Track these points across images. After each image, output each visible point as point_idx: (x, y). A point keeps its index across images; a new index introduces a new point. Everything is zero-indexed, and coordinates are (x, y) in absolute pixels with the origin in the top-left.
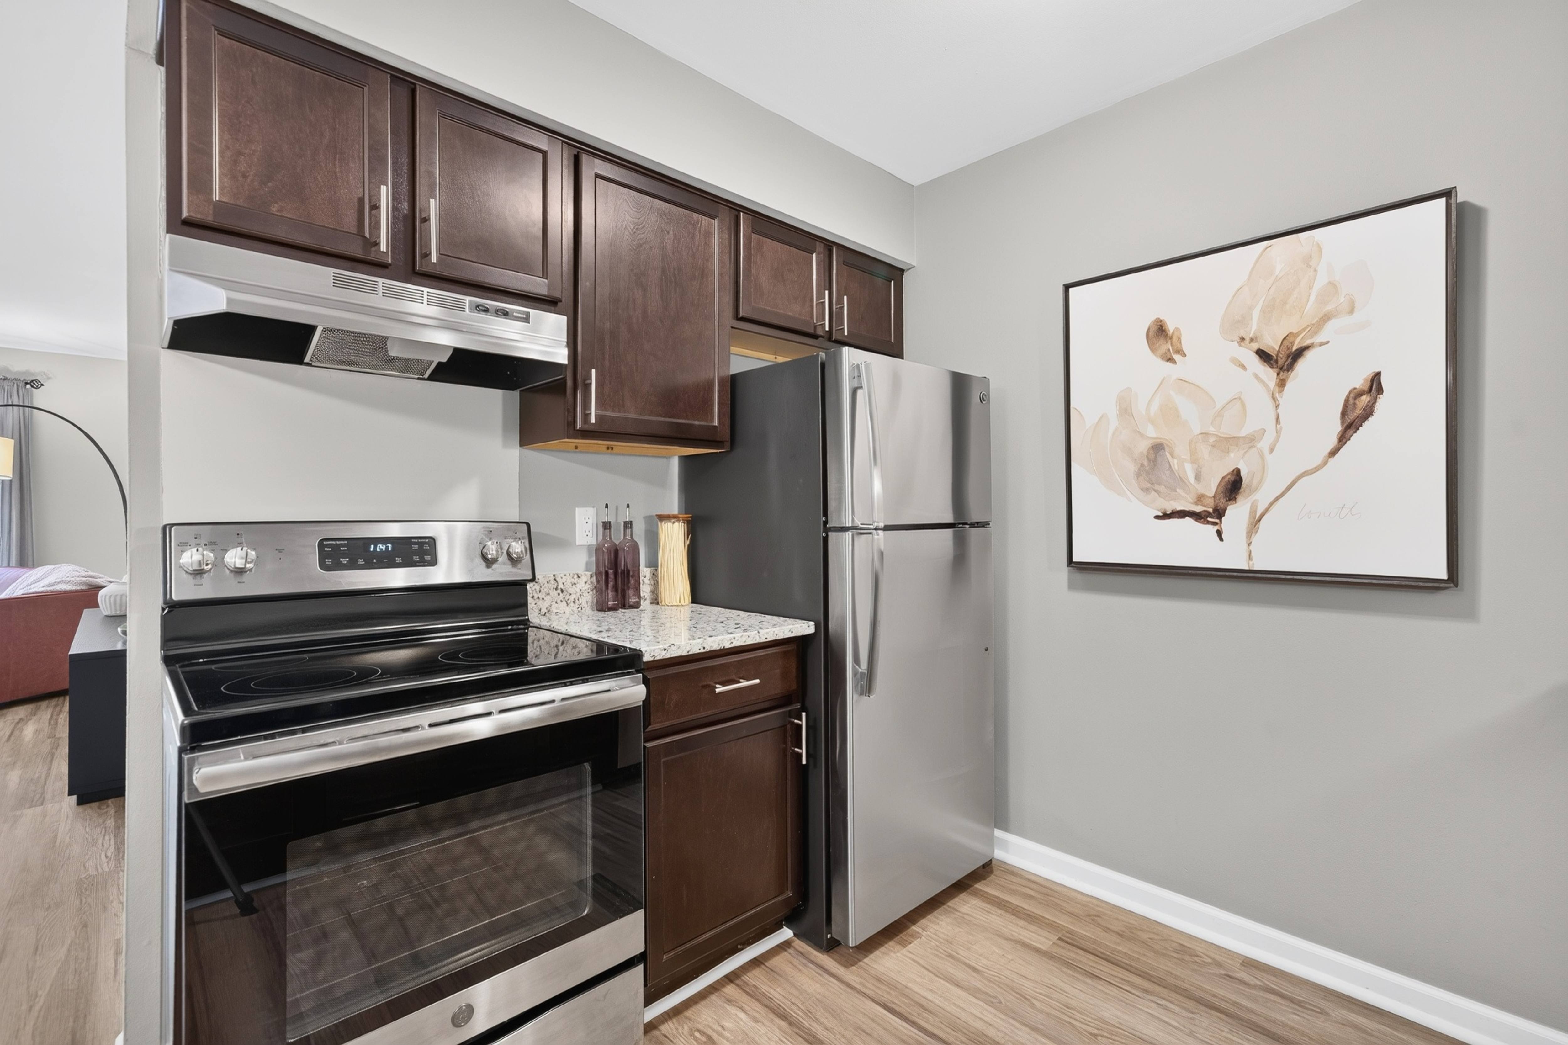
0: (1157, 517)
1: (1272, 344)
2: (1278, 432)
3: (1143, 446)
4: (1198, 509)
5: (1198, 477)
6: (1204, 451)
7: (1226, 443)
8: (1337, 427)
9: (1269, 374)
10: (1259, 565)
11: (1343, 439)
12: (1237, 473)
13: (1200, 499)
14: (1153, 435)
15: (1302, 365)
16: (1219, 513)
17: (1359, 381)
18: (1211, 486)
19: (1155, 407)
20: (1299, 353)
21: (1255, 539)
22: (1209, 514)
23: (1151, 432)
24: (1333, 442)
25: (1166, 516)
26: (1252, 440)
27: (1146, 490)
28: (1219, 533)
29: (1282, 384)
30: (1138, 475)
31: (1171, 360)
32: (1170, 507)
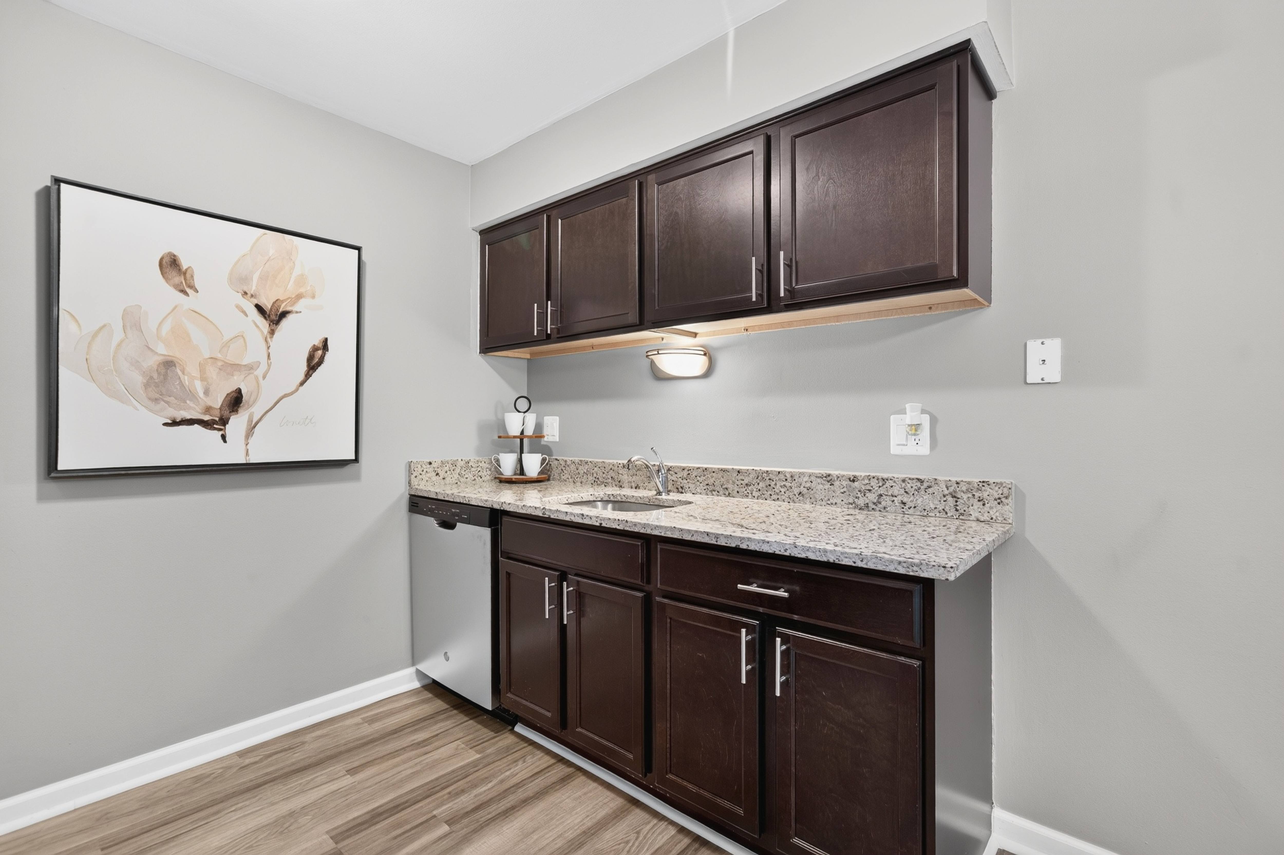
0: (166, 424)
1: (267, 305)
2: (269, 365)
3: (152, 362)
4: (206, 418)
5: (206, 392)
6: (212, 372)
7: (232, 368)
8: (304, 368)
9: (264, 324)
10: (254, 459)
11: (308, 376)
12: (239, 391)
13: (208, 410)
14: (164, 352)
15: (285, 323)
16: (224, 421)
17: (317, 342)
18: (218, 400)
19: (166, 329)
20: (284, 314)
21: (251, 441)
22: (214, 422)
23: (162, 349)
24: (302, 377)
25: (174, 423)
26: (250, 368)
27: (156, 400)
28: (224, 437)
29: (272, 332)
30: (147, 386)
31: (183, 292)
32: (179, 416)
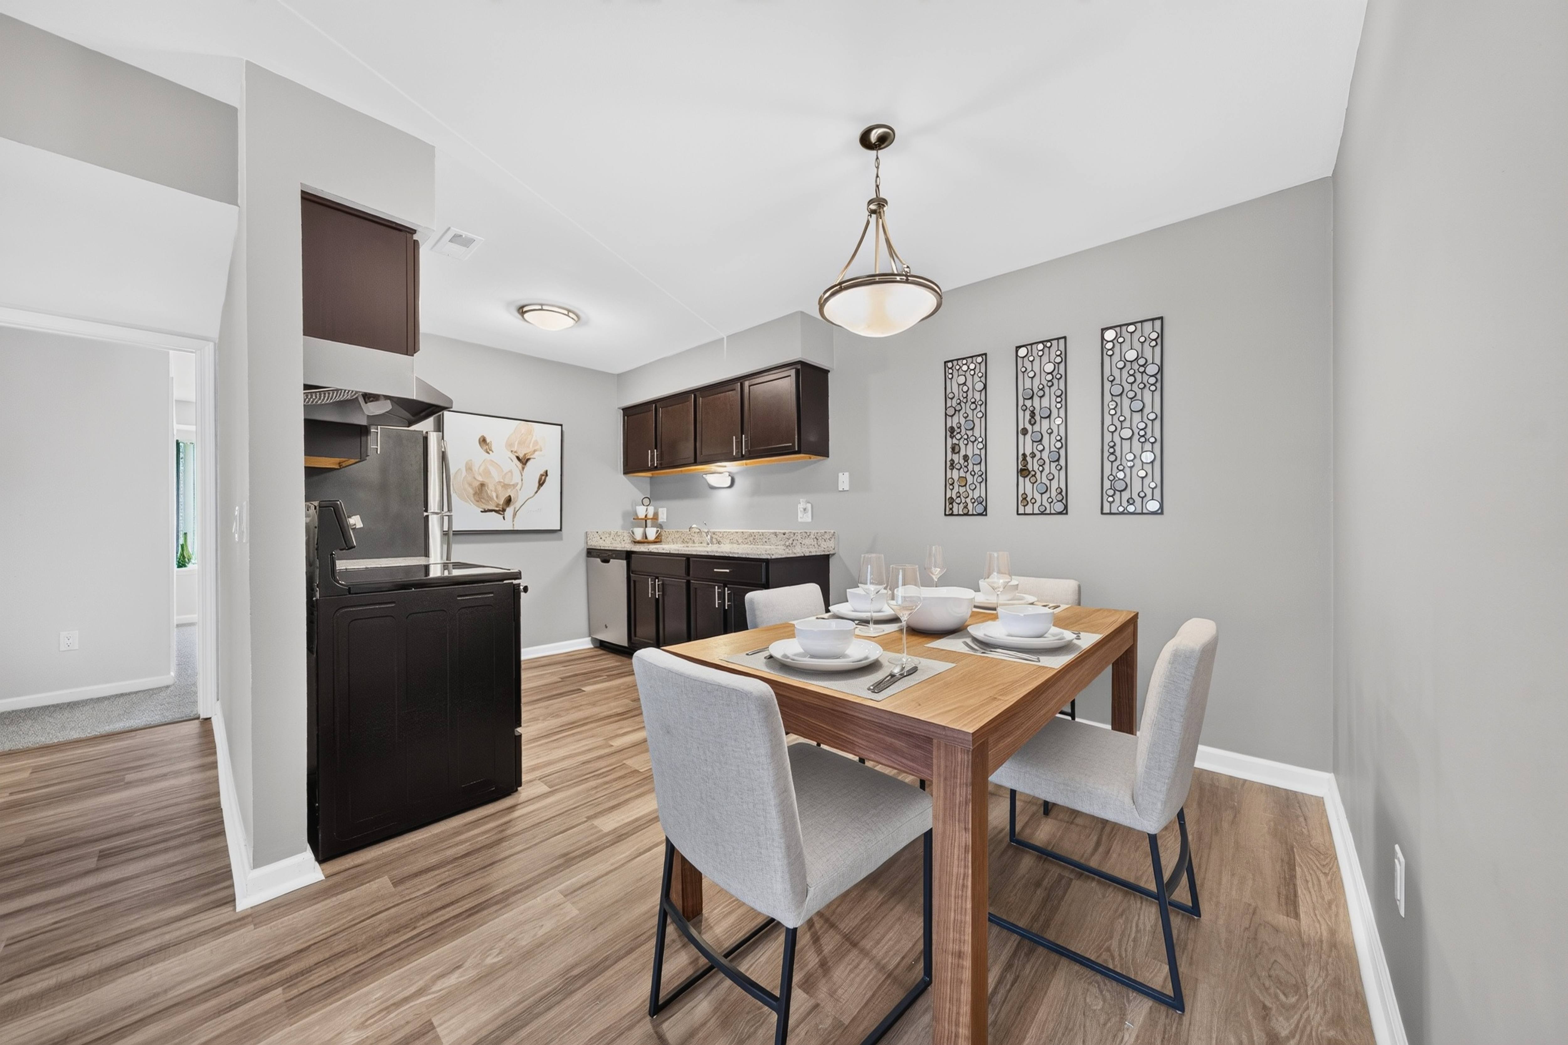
0: (482, 512)
1: (521, 456)
2: (522, 484)
3: (477, 484)
4: (497, 509)
5: (497, 497)
6: (499, 488)
7: (506, 486)
8: (537, 485)
9: (520, 465)
10: (515, 529)
11: (539, 488)
12: (510, 496)
13: (498, 505)
14: (481, 480)
15: (529, 463)
16: (504, 510)
17: (542, 472)
18: (502, 501)
19: (482, 469)
20: (528, 460)
21: (515, 519)
22: (500, 510)
23: (480, 479)
24: (536, 489)
25: (485, 511)
26: (515, 486)
27: (478, 501)
28: (504, 518)
29: (523, 468)
30: (474, 494)
31: (488, 453)
32: (487, 508)
